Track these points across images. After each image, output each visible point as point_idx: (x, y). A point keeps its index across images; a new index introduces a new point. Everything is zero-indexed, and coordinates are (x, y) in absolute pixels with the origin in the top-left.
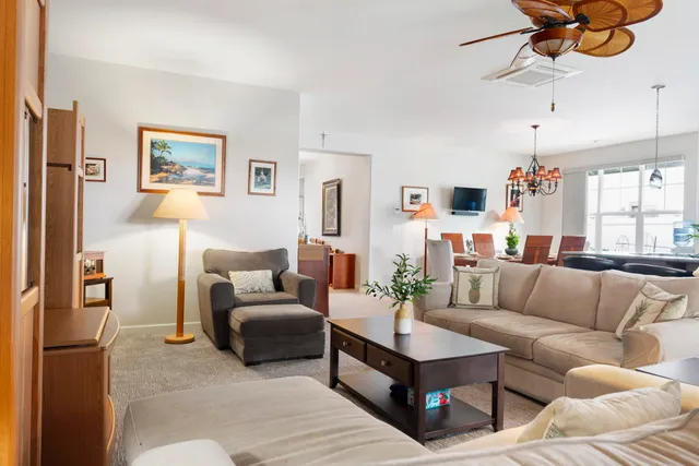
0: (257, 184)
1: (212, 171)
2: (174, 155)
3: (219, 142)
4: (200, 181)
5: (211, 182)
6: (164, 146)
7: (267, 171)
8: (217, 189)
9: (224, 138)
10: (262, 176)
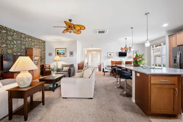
0: (71, 55)
1: (64, 53)
2: (60, 52)
3: (65, 49)
4: (63, 55)
5: (64, 55)
6: (58, 51)
7: (72, 53)
8: (65, 56)
9: (66, 49)
10: (71, 53)
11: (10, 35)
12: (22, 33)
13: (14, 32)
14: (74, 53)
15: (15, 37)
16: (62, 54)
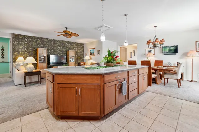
9: (95, 48)
10: (99, 53)
11: (56, 44)
12: (64, 41)
13: (59, 41)
14: (100, 52)
15: (59, 44)
16: (92, 53)
